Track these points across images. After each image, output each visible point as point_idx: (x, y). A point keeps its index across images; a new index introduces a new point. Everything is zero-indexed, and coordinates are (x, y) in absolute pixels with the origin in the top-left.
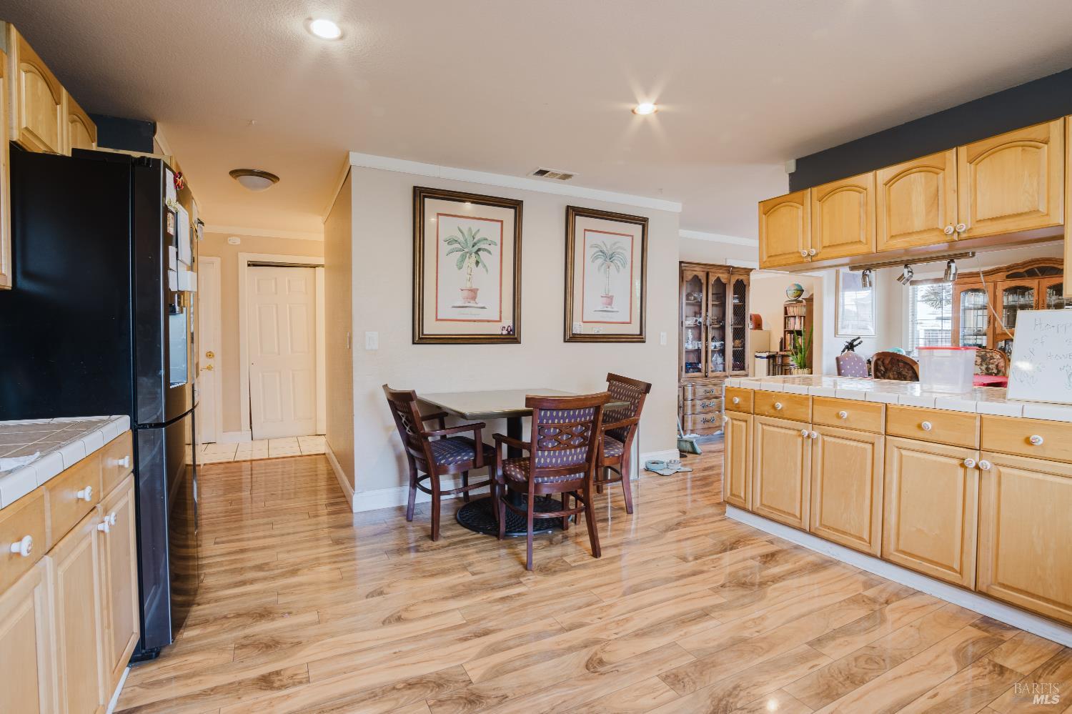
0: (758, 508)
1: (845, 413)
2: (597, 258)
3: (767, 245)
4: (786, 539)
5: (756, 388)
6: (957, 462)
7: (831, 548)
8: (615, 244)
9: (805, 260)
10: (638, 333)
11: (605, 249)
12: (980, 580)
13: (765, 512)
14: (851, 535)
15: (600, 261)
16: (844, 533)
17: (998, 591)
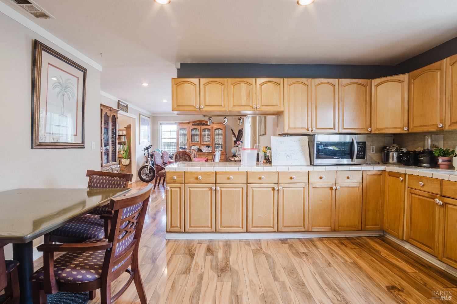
0: (188, 229)
1: (231, 177)
2: (56, 87)
3: (177, 100)
4: (203, 239)
5: (186, 171)
6: (271, 189)
7: (224, 235)
8: (68, 80)
9: (197, 110)
10: (81, 142)
11: (61, 82)
12: (279, 227)
13: (193, 230)
14: (234, 227)
15: (58, 90)
16: (231, 227)
17: (284, 229)
